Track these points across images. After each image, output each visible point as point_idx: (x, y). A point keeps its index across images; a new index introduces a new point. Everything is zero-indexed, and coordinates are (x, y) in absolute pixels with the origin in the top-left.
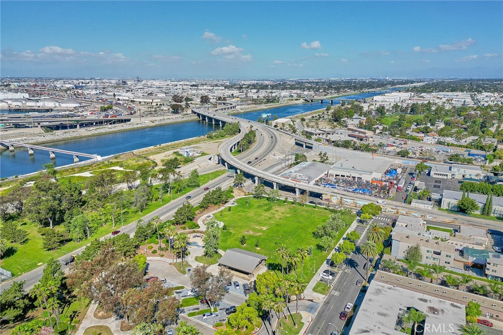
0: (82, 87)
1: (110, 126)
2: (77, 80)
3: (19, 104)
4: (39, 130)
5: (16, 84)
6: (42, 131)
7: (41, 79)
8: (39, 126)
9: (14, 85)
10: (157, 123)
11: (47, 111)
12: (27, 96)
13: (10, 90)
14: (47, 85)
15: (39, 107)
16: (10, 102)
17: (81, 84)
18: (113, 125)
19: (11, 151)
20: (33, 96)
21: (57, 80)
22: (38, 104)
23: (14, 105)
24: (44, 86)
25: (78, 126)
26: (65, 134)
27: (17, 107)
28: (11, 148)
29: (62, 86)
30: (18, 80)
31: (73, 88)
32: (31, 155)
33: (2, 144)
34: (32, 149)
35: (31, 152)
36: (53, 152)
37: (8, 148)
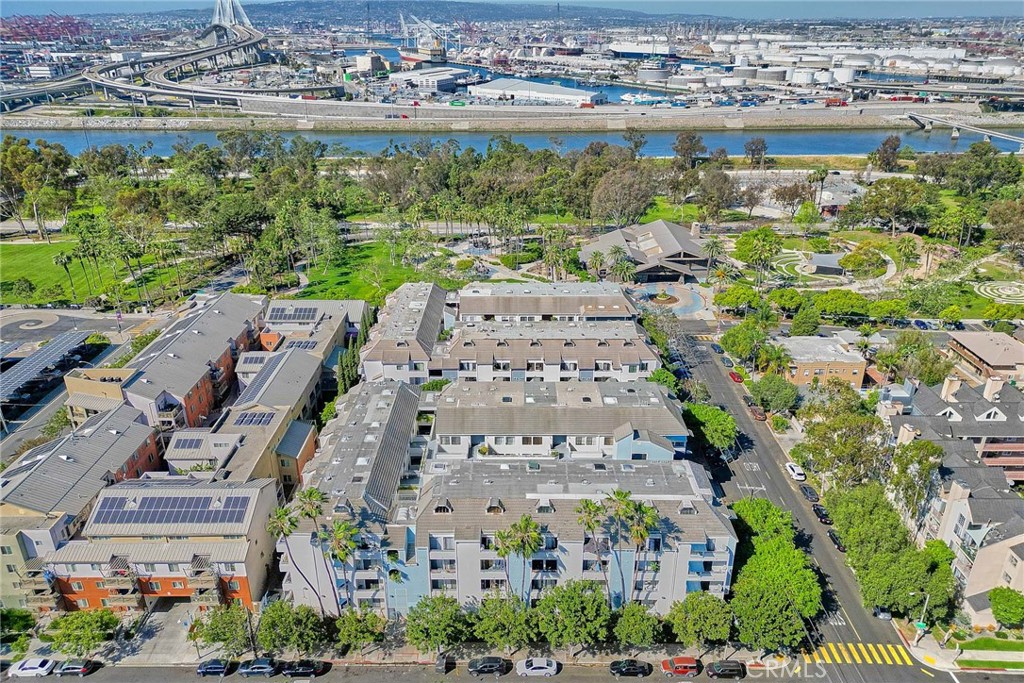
3: (946, 67)
4: (976, 107)
5: (943, 31)
6: (979, 110)
7: (998, 20)
8: (978, 101)
9: (939, 34)
11: (995, 81)
12: (961, 53)
13: (931, 44)
14: (1008, 33)
15: (981, 74)
16: (931, 64)
19: (926, 131)
20: (973, 55)
22: (981, 69)
23: (937, 68)
24: (999, 35)
26: (1016, 118)
27: (941, 73)
28: (929, 127)
30: (948, 23)
32: (954, 139)
33: (916, 121)
34: (959, 129)
35: (956, 134)
36: (990, 138)
37: (923, 127)
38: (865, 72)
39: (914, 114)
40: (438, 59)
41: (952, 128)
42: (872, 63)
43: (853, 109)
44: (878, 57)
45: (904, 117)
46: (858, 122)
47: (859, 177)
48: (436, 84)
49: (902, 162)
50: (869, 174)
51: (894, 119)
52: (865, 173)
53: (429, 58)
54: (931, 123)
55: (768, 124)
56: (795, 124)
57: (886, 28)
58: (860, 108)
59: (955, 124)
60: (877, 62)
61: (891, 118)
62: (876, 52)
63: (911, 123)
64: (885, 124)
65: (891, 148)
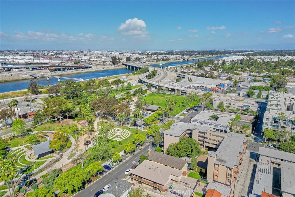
0: (59, 54)
1: (82, 70)
2: (55, 51)
3: (30, 61)
5: (22, 53)
6: (49, 71)
8: (48, 69)
9: (21, 53)
10: (105, 69)
11: (47, 64)
12: (32, 57)
13: (21, 55)
14: (40, 53)
15: (41, 62)
16: (25, 60)
17: (58, 53)
18: (84, 69)
19: (38, 79)
20: (35, 58)
21: (44, 51)
23: (28, 61)
24: (38, 53)
26: (61, 73)
27: (29, 62)
28: (38, 78)
29: (48, 54)
30: (22, 51)
31: (54, 55)
32: (48, 80)
33: (33, 76)
34: (48, 77)
35: (48, 79)
36: (59, 78)
37: (36, 78)
38: (4, 63)
39: (31, 74)
41: (46, 77)
42: (5, 60)
43: (8, 74)
44: (7, 59)
45: (28, 75)
46: (11, 78)
47: (26, 98)
49: (39, 90)
50: (31, 97)
51: (25, 76)
52: (29, 97)
54: (38, 76)
57: (3, 52)
58: (10, 74)
59: (47, 76)
60: (7, 60)
61: (23, 76)
62: (5, 57)
63: (31, 77)
64: (22, 78)
65: (34, 86)
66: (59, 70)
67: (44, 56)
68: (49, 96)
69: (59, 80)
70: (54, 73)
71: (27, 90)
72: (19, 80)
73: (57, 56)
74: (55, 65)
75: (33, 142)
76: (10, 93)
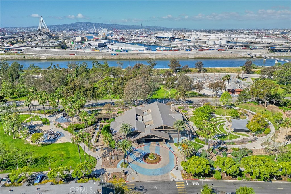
0: (286, 33)
2: (281, 29)
3: (252, 40)
4: (267, 51)
5: (247, 32)
6: (269, 52)
7: (259, 30)
8: (268, 49)
11: (268, 44)
12: (255, 36)
13: (245, 34)
14: (264, 32)
15: (263, 42)
16: (248, 39)
17: (285, 32)
20: (258, 37)
21: (270, 30)
22: (262, 40)
23: (250, 40)
24: (262, 32)
25: (289, 51)
26: (281, 54)
27: (251, 42)
29: (273, 33)
30: (247, 30)
31: (280, 34)
32: (264, 61)
33: (250, 55)
34: (266, 58)
35: (265, 59)
36: (277, 60)
37: (253, 57)
38: (229, 42)
39: (249, 53)
40: (104, 38)
42: (231, 39)
43: (229, 52)
44: (232, 37)
45: (246, 54)
46: (231, 56)
47: (238, 76)
48: (98, 45)
49: (252, 70)
50: (243, 75)
51: (243, 55)
52: (241, 74)
53: (101, 38)
54: (255, 56)
55: (202, 56)
56: (211, 56)
57: (231, 31)
58: (231, 51)
59: (264, 56)
60: (232, 39)
61: (242, 54)
62: (231, 36)
63: (248, 56)
64: (240, 56)
65: (249, 65)
66: (280, 51)
67: (268, 36)
68: (261, 77)
69: (276, 62)
70: (273, 54)
71: (241, 68)
72: (237, 58)
73: (283, 35)
74: (277, 45)
75: (234, 116)
76: (226, 68)
